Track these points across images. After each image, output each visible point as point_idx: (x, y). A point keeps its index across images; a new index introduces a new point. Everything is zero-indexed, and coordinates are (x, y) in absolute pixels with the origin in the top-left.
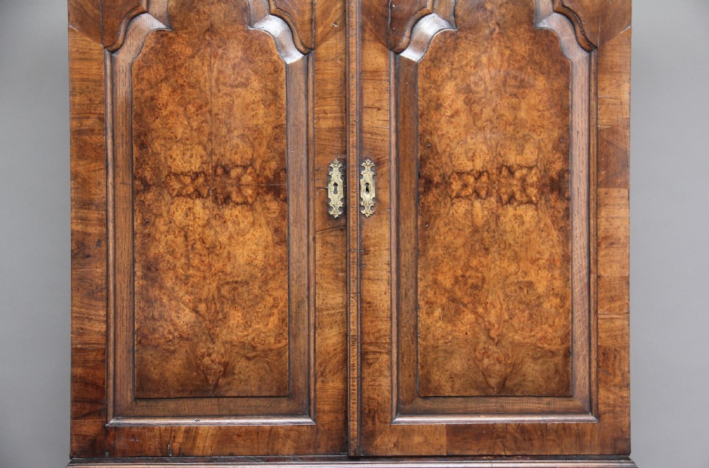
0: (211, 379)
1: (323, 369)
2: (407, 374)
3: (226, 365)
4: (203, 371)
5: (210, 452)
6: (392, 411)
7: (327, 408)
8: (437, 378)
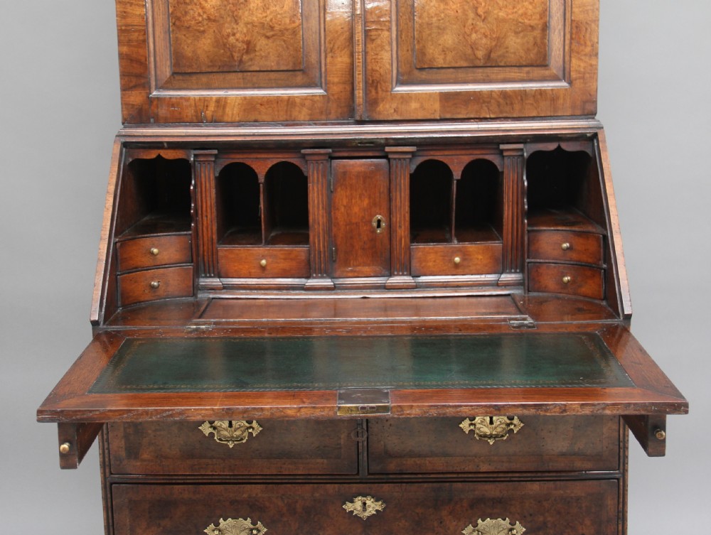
0: (236, 55)
1: (332, 45)
2: (405, 48)
3: (248, 43)
4: (229, 49)
5: (237, 119)
6: (392, 81)
7: (336, 80)
8: (431, 51)
